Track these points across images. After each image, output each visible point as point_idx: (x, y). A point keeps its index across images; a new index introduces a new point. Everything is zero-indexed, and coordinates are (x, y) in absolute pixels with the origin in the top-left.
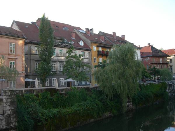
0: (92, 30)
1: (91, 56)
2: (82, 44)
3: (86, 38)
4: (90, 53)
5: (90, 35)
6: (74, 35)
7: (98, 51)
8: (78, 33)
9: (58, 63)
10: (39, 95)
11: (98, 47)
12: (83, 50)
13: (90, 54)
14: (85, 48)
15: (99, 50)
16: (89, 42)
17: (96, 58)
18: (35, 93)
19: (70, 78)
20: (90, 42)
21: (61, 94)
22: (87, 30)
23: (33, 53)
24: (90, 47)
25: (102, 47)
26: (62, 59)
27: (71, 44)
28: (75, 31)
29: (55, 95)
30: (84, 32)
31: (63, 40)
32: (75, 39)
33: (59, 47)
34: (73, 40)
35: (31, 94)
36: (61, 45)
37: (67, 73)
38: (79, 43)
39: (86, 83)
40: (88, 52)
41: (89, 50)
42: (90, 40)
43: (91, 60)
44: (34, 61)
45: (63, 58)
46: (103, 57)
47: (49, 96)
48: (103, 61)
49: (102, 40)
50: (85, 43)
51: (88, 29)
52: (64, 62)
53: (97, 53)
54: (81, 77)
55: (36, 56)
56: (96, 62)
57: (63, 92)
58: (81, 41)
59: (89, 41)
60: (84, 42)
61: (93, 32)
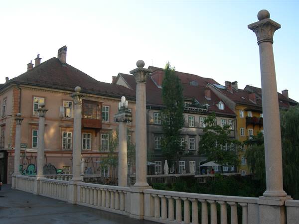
0: (235, 83)
1: (235, 126)
2: (221, 107)
3: (228, 97)
4: (234, 121)
5: (232, 92)
6: (208, 93)
7: (247, 118)
8: (214, 90)
9: (188, 137)
10: (172, 185)
11: (246, 111)
12: (223, 117)
13: (235, 123)
14: (228, 114)
15: (249, 116)
16: (232, 104)
17: (244, 128)
18: (166, 182)
19: (210, 161)
20: (234, 104)
21: (201, 184)
22: (228, 84)
23: (151, 123)
24: (235, 112)
25: (253, 111)
26: (193, 132)
27: (205, 107)
28: (209, 86)
29: (193, 185)
30: (223, 88)
31: (193, 102)
32: (210, 99)
33: (189, 112)
34: (208, 102)
35: (161, 184)
36: (192, 109)
37: (205, 153)
38: (217, 105)
39: (229, 169)
40: (232, 119)
41: (233, 116)
42: (235, 101)
43: (236, 132)
44: (153, 134)
45: (194, 130)
46: (255, 128)
47: (185, 186)
48: (258, 134)
49: (253, 99)
50: (226, 106)
51: (230, 82)
52: (196, 135)
53: (245, 121)
54: (228, 159)
55: (156, 126)
56: (244, 135)
57: (203, 181)
58: (220, 102)
59: (233, 102)
60: (225, 104)
61: (237, 86)
